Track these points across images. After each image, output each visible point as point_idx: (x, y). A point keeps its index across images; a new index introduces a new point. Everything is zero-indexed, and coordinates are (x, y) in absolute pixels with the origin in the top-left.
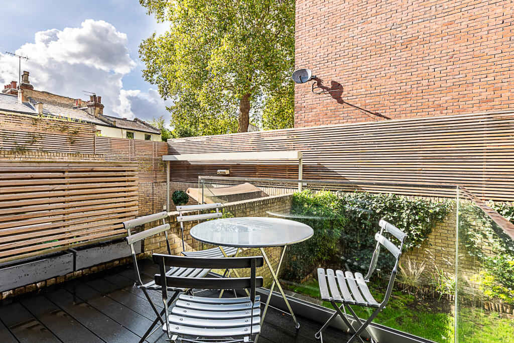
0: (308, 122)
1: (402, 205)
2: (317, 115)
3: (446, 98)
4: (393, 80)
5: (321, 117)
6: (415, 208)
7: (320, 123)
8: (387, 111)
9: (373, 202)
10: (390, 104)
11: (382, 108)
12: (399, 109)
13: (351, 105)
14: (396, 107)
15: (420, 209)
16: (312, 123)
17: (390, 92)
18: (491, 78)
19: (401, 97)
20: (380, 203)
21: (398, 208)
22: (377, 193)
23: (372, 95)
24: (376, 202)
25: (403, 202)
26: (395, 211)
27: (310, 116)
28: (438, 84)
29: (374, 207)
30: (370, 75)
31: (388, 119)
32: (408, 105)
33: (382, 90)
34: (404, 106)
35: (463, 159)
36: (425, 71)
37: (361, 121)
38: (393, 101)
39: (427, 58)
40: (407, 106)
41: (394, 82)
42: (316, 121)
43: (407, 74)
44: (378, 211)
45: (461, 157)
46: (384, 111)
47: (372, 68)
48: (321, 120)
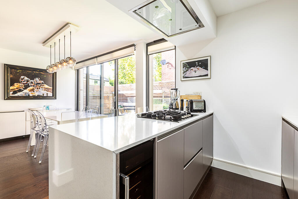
0: (166, 79)
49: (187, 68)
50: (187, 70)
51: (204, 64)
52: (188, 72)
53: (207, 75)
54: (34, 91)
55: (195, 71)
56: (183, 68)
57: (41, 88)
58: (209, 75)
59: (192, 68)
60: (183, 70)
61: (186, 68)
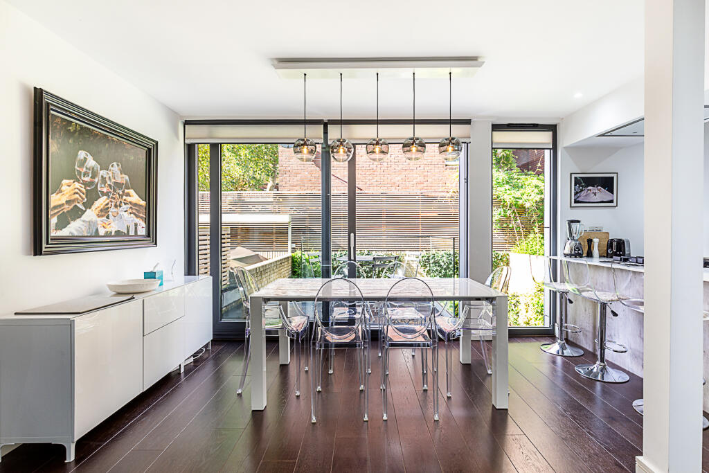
0: (293, 186)
2: (302, 180)
5: (305, 182)
7: (305, 188)
8: (360, 183)
10: (362, 178)
16: (298, 188)
17: (362, 168)
18: (422, 168)
19: (370, 173)
27: (295, 180)
31: (361, 190)
32: (375, 180)
34: (372, 181)
37: (340, 190)
42: (302, 186)
46: (358, 183)
48: (306, 185)
49: (582, 186)
50: (582, 191)
51: (607, 183)
52: (583, 194)
53: (612, 201)
54: (108, 217)
55: (595, 194)
56: (575, 185)
57: (124, 206)
58: (615, 201)
59: (589, 188)
60: (575, 190)
61: (579, 187)
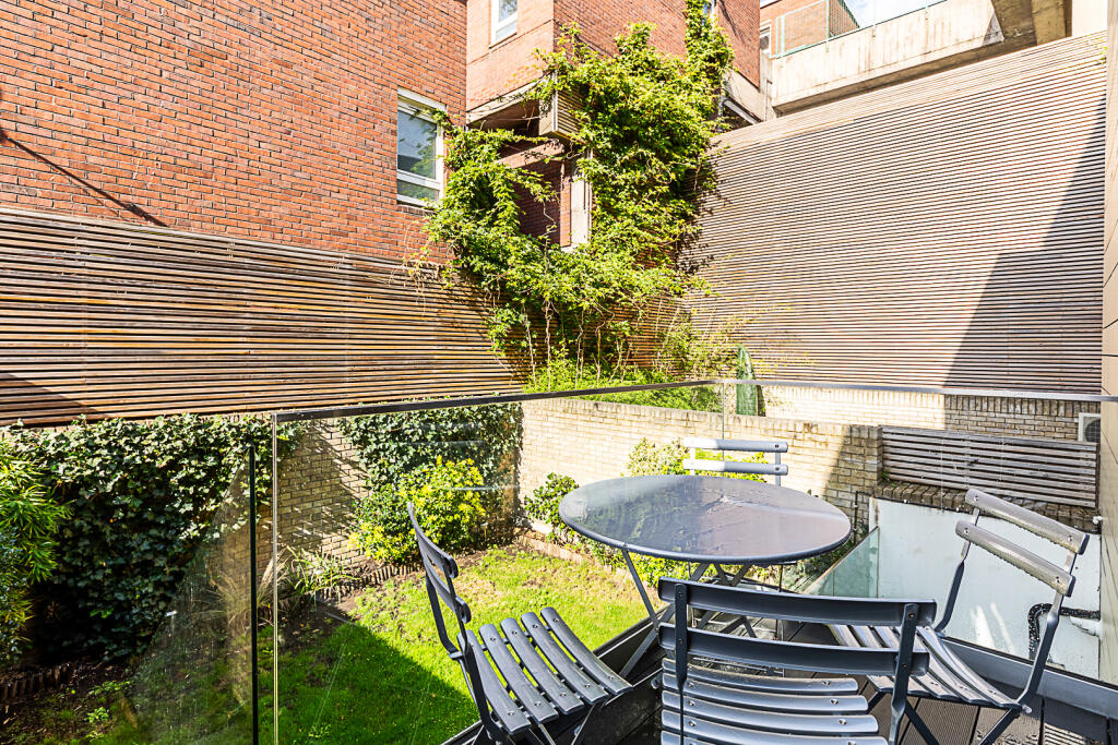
1: (222, 435)
3: (281, 210)
4: (167, 128)
6: (249, 438)
8: (154, 202)
9: (144, 442)
10: (160, 187)
11: (139, 192)
12: (185, 207)
13: (33, 154)
14: (178, 199)
15: (258, 437)
17: (162, 158)
19: (190, 179)
20: (169, 442)
21: (212, 445)
22: (153, 417)
23: (107, 146)
24: (156, 439)
25: (222, 429)
26: (209, 453)
28: (266, 176)
29: (150, 456)
30: (100, 86)
31: (158, 223)
33: (137, 145)
34: (198, 203)
35: (319, 334)
36: (242, 140)
37: (69, 211)
38: (167, 182)
39: (245, 112)
40: (205, 203)
41: (172, 136)
43: (203, 129)
44: (161, 463)
45: (316, 330)
46: (145, 201)
47: (106, 72)
